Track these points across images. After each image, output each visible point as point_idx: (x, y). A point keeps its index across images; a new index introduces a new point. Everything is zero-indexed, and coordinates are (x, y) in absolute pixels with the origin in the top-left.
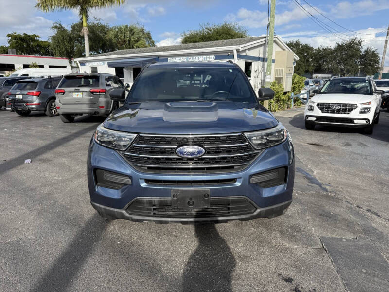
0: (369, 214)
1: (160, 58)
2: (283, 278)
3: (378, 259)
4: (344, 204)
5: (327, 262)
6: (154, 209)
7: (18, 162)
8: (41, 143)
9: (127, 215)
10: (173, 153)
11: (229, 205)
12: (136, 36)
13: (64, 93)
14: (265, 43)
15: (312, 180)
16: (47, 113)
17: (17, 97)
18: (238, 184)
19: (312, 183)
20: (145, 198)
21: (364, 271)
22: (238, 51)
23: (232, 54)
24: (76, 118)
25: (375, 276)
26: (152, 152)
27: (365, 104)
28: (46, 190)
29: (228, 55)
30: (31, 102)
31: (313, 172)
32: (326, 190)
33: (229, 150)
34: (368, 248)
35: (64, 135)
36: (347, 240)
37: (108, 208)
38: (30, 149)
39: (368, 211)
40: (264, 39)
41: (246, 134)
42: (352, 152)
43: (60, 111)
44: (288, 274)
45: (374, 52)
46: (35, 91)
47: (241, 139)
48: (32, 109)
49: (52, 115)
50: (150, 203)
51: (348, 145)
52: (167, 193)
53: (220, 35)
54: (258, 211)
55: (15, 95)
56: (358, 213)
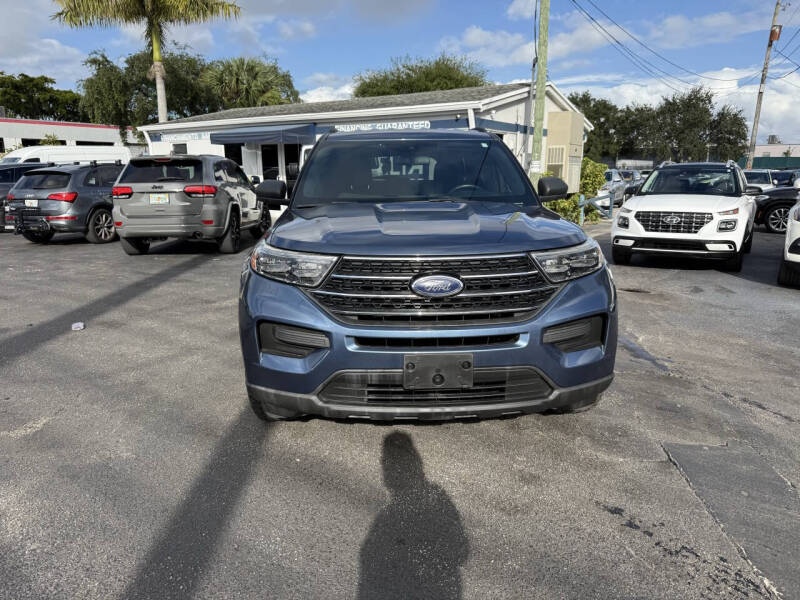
0: (747, 405)
1: (319, 126)
2: (606, 508)
3: (767, 476)
4: (700, 390)
5: (677, 481)
6: (370, 393)
7: (59, 327)
8: (94, 294)
9: (320, 404)
10: (405, 289)
11: (504, 382)
12: (260, 80)
13: (130, 195)
14: (529, 97)
15: (636, 353)
16: (90, 236)
17: (28, 203)
18: (522, 343)
19: (638, 356)
20: (354, 373)
21: (746, 494)
22: (476, 111)
23: (465, 118)
24: (153, 245)
25: (765, 502)
26: (368, 287)
27: (727, 213)
28: (131, 377)
29: (457, 120)
30: (57, 214)
31: (637, 338)
32: (664, 368)
33: (505, 285)
34: (748, 460)
35: (135, 278)
36: (711, 448)
37: (283, 393)
38: (75, 305)
39: (745, 400)
40: (527, 89)
41: (534, 255)
42: (705, 304)
43: (123, 231)
44: (612, 502)
45: (735, 115)
46: (64, 192)
47: (526, 263)
48: (58, 229)
49: (100, 242)
50: (363, 381)
51: (697, 290)
52: (396, 362)
53: (432, 81)
54: (556, 393)
55: (23, 200)
56: (727, 405)
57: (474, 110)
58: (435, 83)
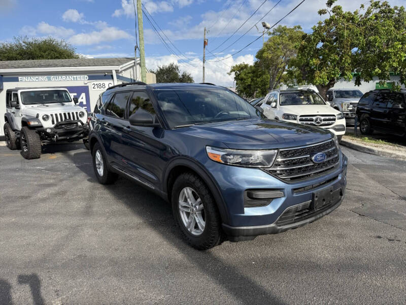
2: (375, 237)
6: (296, 216)
9: (278, 228)
14: (134, 65)
18: (340, 178)
22: (117, 71)
23: (110, 74)
29: (105, 75)
40: (133, 61)
41: (333, 139)
44: (373, 234)
47: (334, 143)
50: (296, 210)
53: (45, 52)
57: (116, 70)
58: (47, 53)
